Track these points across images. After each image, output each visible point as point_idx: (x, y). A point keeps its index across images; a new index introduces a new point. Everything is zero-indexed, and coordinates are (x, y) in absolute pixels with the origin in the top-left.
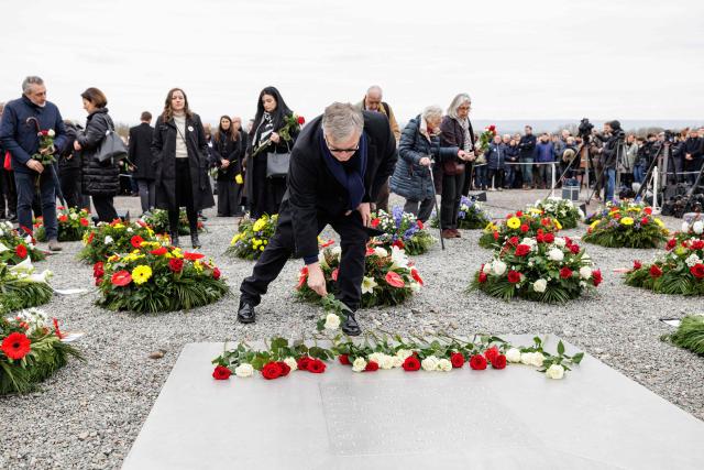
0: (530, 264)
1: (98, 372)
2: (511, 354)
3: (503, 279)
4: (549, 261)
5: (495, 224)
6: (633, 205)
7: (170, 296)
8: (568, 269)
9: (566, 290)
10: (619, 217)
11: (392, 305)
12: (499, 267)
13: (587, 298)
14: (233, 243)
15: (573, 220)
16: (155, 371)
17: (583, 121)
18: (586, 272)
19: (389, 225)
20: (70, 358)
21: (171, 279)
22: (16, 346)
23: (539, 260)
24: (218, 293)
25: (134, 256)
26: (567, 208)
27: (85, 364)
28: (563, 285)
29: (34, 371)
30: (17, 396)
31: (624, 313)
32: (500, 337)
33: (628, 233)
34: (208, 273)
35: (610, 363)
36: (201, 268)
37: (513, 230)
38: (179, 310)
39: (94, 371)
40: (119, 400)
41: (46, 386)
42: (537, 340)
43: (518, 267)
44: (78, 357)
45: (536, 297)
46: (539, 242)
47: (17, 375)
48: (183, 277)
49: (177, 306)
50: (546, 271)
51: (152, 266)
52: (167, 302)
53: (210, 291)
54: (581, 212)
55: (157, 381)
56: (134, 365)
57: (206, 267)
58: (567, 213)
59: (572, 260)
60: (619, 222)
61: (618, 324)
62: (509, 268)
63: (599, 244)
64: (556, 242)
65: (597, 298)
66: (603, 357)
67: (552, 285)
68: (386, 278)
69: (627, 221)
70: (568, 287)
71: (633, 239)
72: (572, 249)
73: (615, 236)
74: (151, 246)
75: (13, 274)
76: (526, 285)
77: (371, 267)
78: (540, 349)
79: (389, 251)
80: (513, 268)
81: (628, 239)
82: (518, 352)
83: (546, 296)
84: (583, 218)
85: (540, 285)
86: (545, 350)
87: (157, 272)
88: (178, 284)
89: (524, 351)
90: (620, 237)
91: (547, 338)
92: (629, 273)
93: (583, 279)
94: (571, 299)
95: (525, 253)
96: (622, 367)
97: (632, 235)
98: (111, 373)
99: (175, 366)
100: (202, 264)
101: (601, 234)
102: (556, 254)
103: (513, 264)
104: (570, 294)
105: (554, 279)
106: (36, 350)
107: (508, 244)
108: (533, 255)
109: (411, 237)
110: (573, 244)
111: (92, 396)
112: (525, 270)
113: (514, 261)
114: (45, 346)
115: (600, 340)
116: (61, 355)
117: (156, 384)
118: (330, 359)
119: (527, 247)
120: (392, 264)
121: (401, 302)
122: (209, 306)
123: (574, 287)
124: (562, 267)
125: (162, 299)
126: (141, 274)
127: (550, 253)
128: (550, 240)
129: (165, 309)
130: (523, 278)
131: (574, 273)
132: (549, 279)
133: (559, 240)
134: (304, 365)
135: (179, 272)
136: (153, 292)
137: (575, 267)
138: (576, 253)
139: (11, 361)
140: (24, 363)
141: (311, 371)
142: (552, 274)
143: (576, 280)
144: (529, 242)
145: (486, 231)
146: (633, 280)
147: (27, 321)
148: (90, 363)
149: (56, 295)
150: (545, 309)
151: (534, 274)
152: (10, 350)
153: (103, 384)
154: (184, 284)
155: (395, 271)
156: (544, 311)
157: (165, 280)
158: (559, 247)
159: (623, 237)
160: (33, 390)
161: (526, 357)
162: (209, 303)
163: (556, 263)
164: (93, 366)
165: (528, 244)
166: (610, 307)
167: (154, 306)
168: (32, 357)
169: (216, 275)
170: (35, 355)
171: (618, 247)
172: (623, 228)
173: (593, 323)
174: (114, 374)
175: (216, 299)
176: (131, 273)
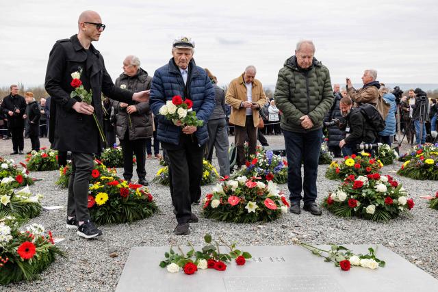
0: (364, 194)
1: (76, 267)
2: (354, 260)
3: (344, 203)
4: (376, 192)
5: (336, 163)
6: (433, 149)
7: (120, 214)
8: (390, 198)
9: (389, 212)
10: (424, 159)
11: (268, 221)
12: (342, 196)
13: (403, 218)
14: (158, 174)
15: (391, 158)
16: (113, 267)
17: (395, 88)
18: (403, 200)
19: (264, 163)
20: (57, 256)
21: (120, 202)
22: (27, 250)
23: (370, 192)
24: (151, 211)
25: (96, 186)
26: (386, 150)
27: (67, 261)
28: (387, 209)
29: (36, 266)
30: (25, 283)
31: (431, 230)
32: (344, 246)
33: (430, 170)
34: (144, 197)
35: (422, 267)
36: (140, 194)
37: (349, 167)
38: (125, 222)
39: (73, 266)
40: (91, 288)
41: (42, 276)
42: (371, 250)
43: (355, 196)
44: (62, 256)
45: (368, 217)
46: (369, 178)
47: (26, 269)
48: (129, 201)
49: (124, 220)
50: (374, 199)
51: (108, 193)
52: (118, 217)
53: (145, 210)
54: (396, 153)
55: (115, 274)
56: (99, 262)
57: (143, 193)
58: (386, 154)
59: (393, 192)
60: (423, 162)
61: (426, 238)
62: (349, 197)
63: (410, 177)
64: (381, 179)
65: (411, 218)
66: (417, 262)
67: (379, 209)
68: (264, 203)
69: (430, 161)
70: (390, 210)
71: (433, 174)
72: (392, 184)
73: (420, 172)
74: (108, 180)
75: (18, 196)
76: (361, 209)
77: (254, 196)
78: (373, 257)
79: (266, 183)
80: (352, 197)
81: (430, 174)
82: (357, 258)
83: (375, 217)
84: (398, 157)
85: (371, 209)
86: (376, 257)
87: (111, 197)
88: (126, 205)
89: (362, 257)
90: (425, 173)
91: (377, 248)
92: (433, 199)
93: (401, 205)
94: (392, 218)
95: (359, 186)
96: (431, 270)
97: (433, 171)
98: (84, 268)
99: (126, 263)
100: (141, 191)
101: (411, 170)
102: (382, 188)
103: (351, 194)
104: (391, 215)
105: (380, 205)
106: (38, 253)
107: (347, 180)
108: (366, 188)
109: (279, 172)
110: (393, 180)
111: (74, 284)
112: (360, 198)
113: (353, 192)
114: (44, 250)
115: (414, 249)
116: (52, 255)
117: (114, 276)
118: (228, 261)
119: (361, 183)
120: (268, 193)
121: (274, 220)
122: (145, 220)
123: (394, 210)
124: (386, 196)
125: (114, 215)
126: (101, 199)
127: (377, 186)
128: (377, 178)
129: (117, 222)
130: (358, 204)
131: (394, 201)
132: (377, 205)
133: (384, 178)
134: (211, 265)
135: (126, 197)
136: (109, 211)
137: (396, 196)
138: (396, 187)
139: (23, 260)
140: (31, 261)
141: (217, 269)
142: (379, 201)
143: (396, 206)
144: (363, 179)
145: (330, 166)
146: (436, 205)
147: (33, 233)
148: (71, 260)
149: (44, 210)
150: (374, 225)
151: (367, 201)
152: (23, 253)
153: (80, 275)
154: (129, 206)
155: (270, 198)
156: (374, 227)
157: (117, 202)
158: (383, 183)
159: (427, 172)
160: (35, 279)
161: (363, 262)
162: (145, 217)
163: (381, 194)
164: (72, 262)
165: (362, 181)
166: (420, 225)
167: (109, 220)
168: (36, 257)
169: (150, 199)
170: (38, 256)
171: (423, 179)
172: (427, 166)
173: (409, 237)
174: (87, 269)
175: (149, 215)
176: (95, 198)
